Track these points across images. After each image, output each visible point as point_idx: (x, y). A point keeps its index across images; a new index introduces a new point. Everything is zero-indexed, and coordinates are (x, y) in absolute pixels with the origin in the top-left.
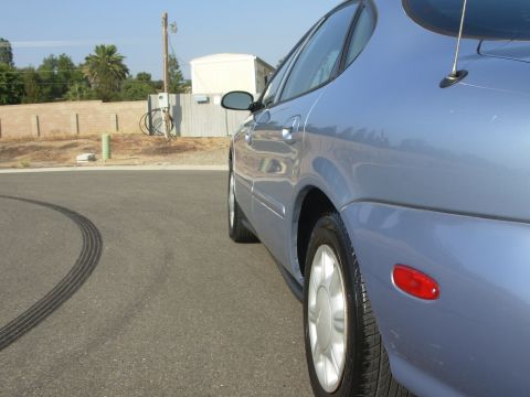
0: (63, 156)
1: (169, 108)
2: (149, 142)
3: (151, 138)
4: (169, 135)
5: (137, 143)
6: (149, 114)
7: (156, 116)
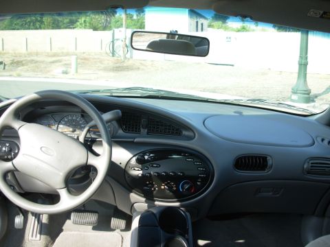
0: (48, 69)
1: (125, 39)
2: (110, 61)
3: (112, 59)
4: (125, 58)
5: (101, 62)
6: (113, 42)
7: (117, 44)
